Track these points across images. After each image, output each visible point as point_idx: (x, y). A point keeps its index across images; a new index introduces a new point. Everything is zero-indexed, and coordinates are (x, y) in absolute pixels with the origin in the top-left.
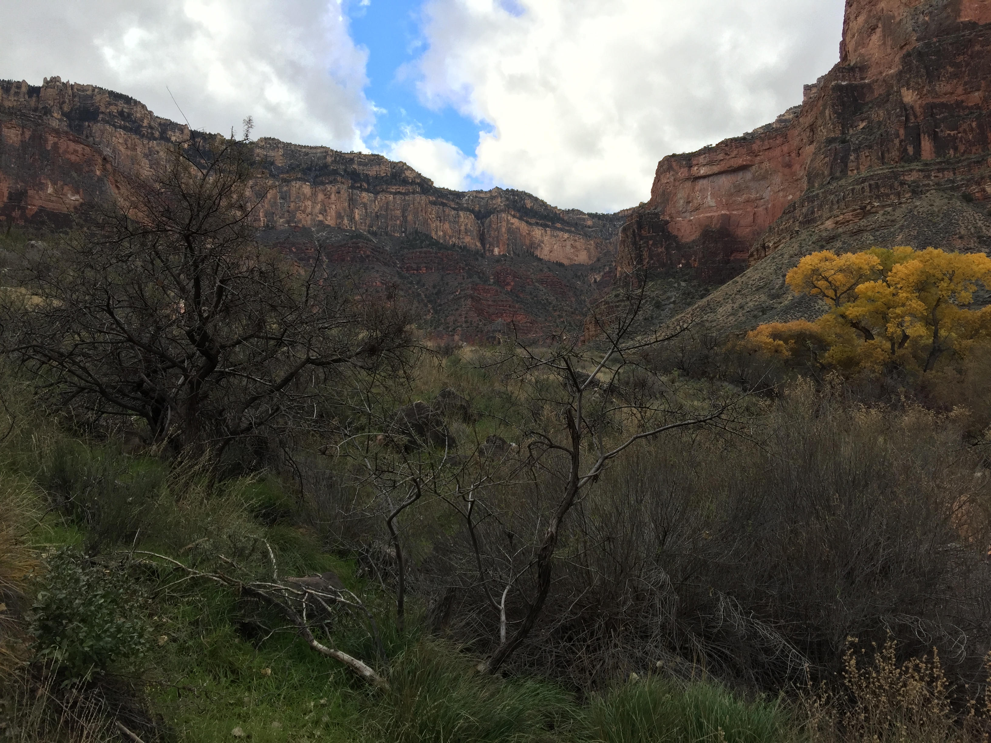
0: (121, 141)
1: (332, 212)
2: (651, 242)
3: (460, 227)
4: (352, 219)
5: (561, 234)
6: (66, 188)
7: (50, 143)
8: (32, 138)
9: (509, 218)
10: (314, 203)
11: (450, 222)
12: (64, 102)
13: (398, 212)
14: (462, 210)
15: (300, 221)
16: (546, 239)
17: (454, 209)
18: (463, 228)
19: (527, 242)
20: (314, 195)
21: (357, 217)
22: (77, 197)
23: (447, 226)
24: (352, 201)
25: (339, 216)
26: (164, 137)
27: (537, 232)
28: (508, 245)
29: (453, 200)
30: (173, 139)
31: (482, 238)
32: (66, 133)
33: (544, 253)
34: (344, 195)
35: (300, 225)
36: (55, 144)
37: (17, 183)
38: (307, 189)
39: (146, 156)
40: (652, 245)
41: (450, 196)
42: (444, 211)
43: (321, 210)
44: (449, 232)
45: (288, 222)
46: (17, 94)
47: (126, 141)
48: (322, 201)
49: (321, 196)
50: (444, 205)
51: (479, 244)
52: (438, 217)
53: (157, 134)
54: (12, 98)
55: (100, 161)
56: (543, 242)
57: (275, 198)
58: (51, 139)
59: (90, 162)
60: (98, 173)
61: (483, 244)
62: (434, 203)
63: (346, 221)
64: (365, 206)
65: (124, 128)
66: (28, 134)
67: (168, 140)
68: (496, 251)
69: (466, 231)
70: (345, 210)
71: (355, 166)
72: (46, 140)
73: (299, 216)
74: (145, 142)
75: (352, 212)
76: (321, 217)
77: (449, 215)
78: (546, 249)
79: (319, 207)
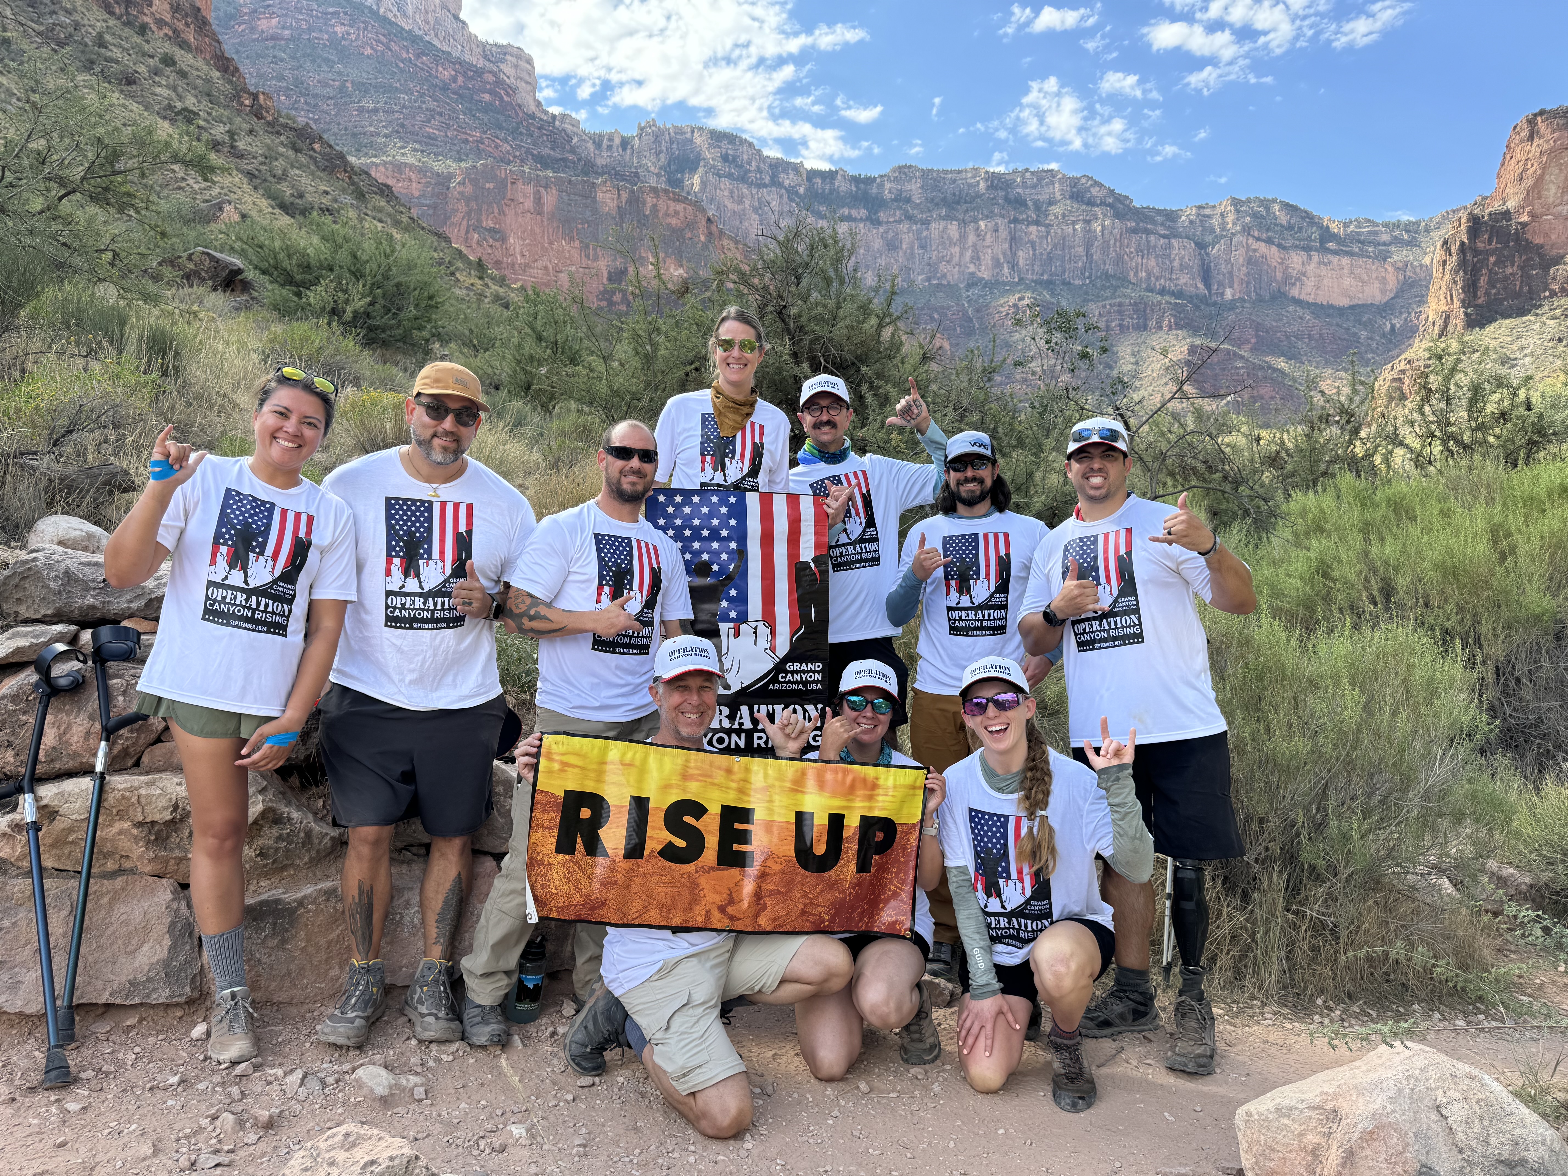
0: (726, 193)
1: (987, 259)
2: (1492, 259)
3: (1172, 262)
4: (1013, 266)
5: (1335, 259)
6: (668, 261)
7: (649, 205)
8: (629, 201)
9: (1251, 241)
10: (963, 249)
11: (1157, 257)
12: (661, 152)
13: (1081, 249)
14: (1175, 237)
15: (944, 276)
16: (1311, 268)
17: (1164, 237)
18: (1176, 264)
19: (1279, 275)
20: (963, 237)
21: (1021, 262)
22: (681, 271)
23: (1152, 263)
24: (1014, 240)
25: (997, 264)
26: (775, 182)
27: (1296, 260)
28: (1248, 283)
29: (1162, 224)
30: (787, 183)
31: (1206, 275)
32: (666, 191)
33: (1306, 292)
34: (1003, 233)
35: (945, 282)
36: (655, 206)
37: (614, 260)
38: (953, 229)
39: (755, 210)
40: (1494, 264)
41: (1159, 219)
42: (1148, 242)
43: (972, 258)
44: (1156, 270)
45: (929, 279)
46: (610, 147)
47: (732, 192)
48: (974, 245)
49: (972, 238)
50: (1148, 232)
51: (1201, 286)
52: (1139, 250)
53: (767, 180)
54: (605, 154)
55: (704, 222)
56: (1304, 274)
57: (912, 248)
58: (650, 200)
59: (691, 225)
60: (702, 238)
61: (1208, 286)
62: (1134, 231)
63: (1006, 270)
64: (1033, 244)
65: (730, 176)
66: (625, 196)
67: (780, 185)
68: (1229, 294)
69: (1182, 267)
70: (1004, 254)
71: (1019, 190)
72: (644, 203)
73: (943, 267)
74: (754, 191)
75: (1014, 255)
76: (972, 268)
77: (1155, 247)
78: (1310, 284)
79: (969, 254)
